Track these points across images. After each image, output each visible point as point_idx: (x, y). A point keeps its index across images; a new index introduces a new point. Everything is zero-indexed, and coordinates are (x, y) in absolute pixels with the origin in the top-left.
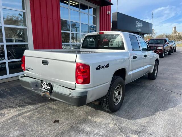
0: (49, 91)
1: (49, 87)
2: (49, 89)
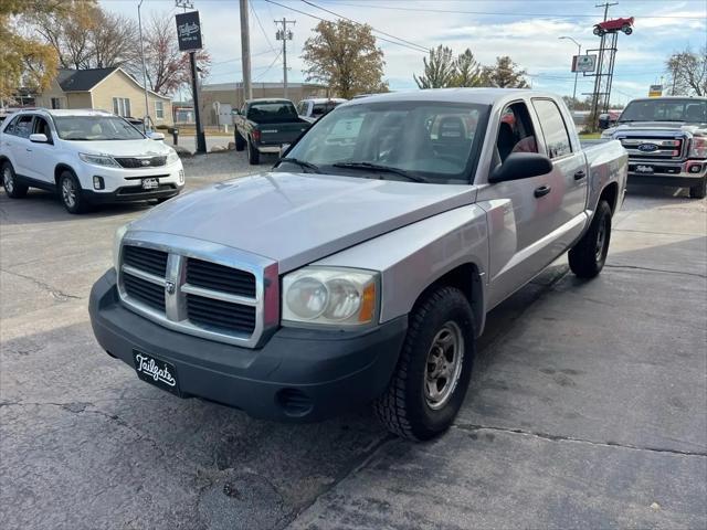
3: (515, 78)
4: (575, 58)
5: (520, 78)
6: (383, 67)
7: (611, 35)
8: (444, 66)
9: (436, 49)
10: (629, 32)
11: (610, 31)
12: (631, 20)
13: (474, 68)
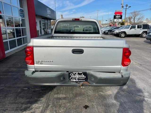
0: (84, 80)
1: (83, 76)
2: (85, 77)
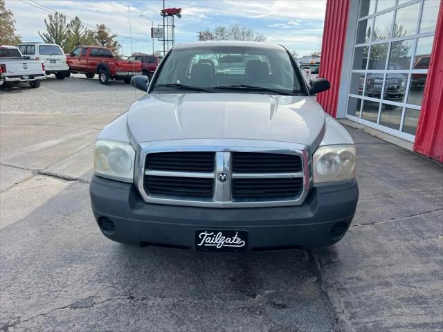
3: (110, 39)
4: (152, 29)
5: (114, 39)
6: (14, 24)
7: (170, 17)
8: (61, 27)
9: (53, 15)
10: (179, 16)
11: (170, 15)
12: (180, 9)
13: (83, 30)
